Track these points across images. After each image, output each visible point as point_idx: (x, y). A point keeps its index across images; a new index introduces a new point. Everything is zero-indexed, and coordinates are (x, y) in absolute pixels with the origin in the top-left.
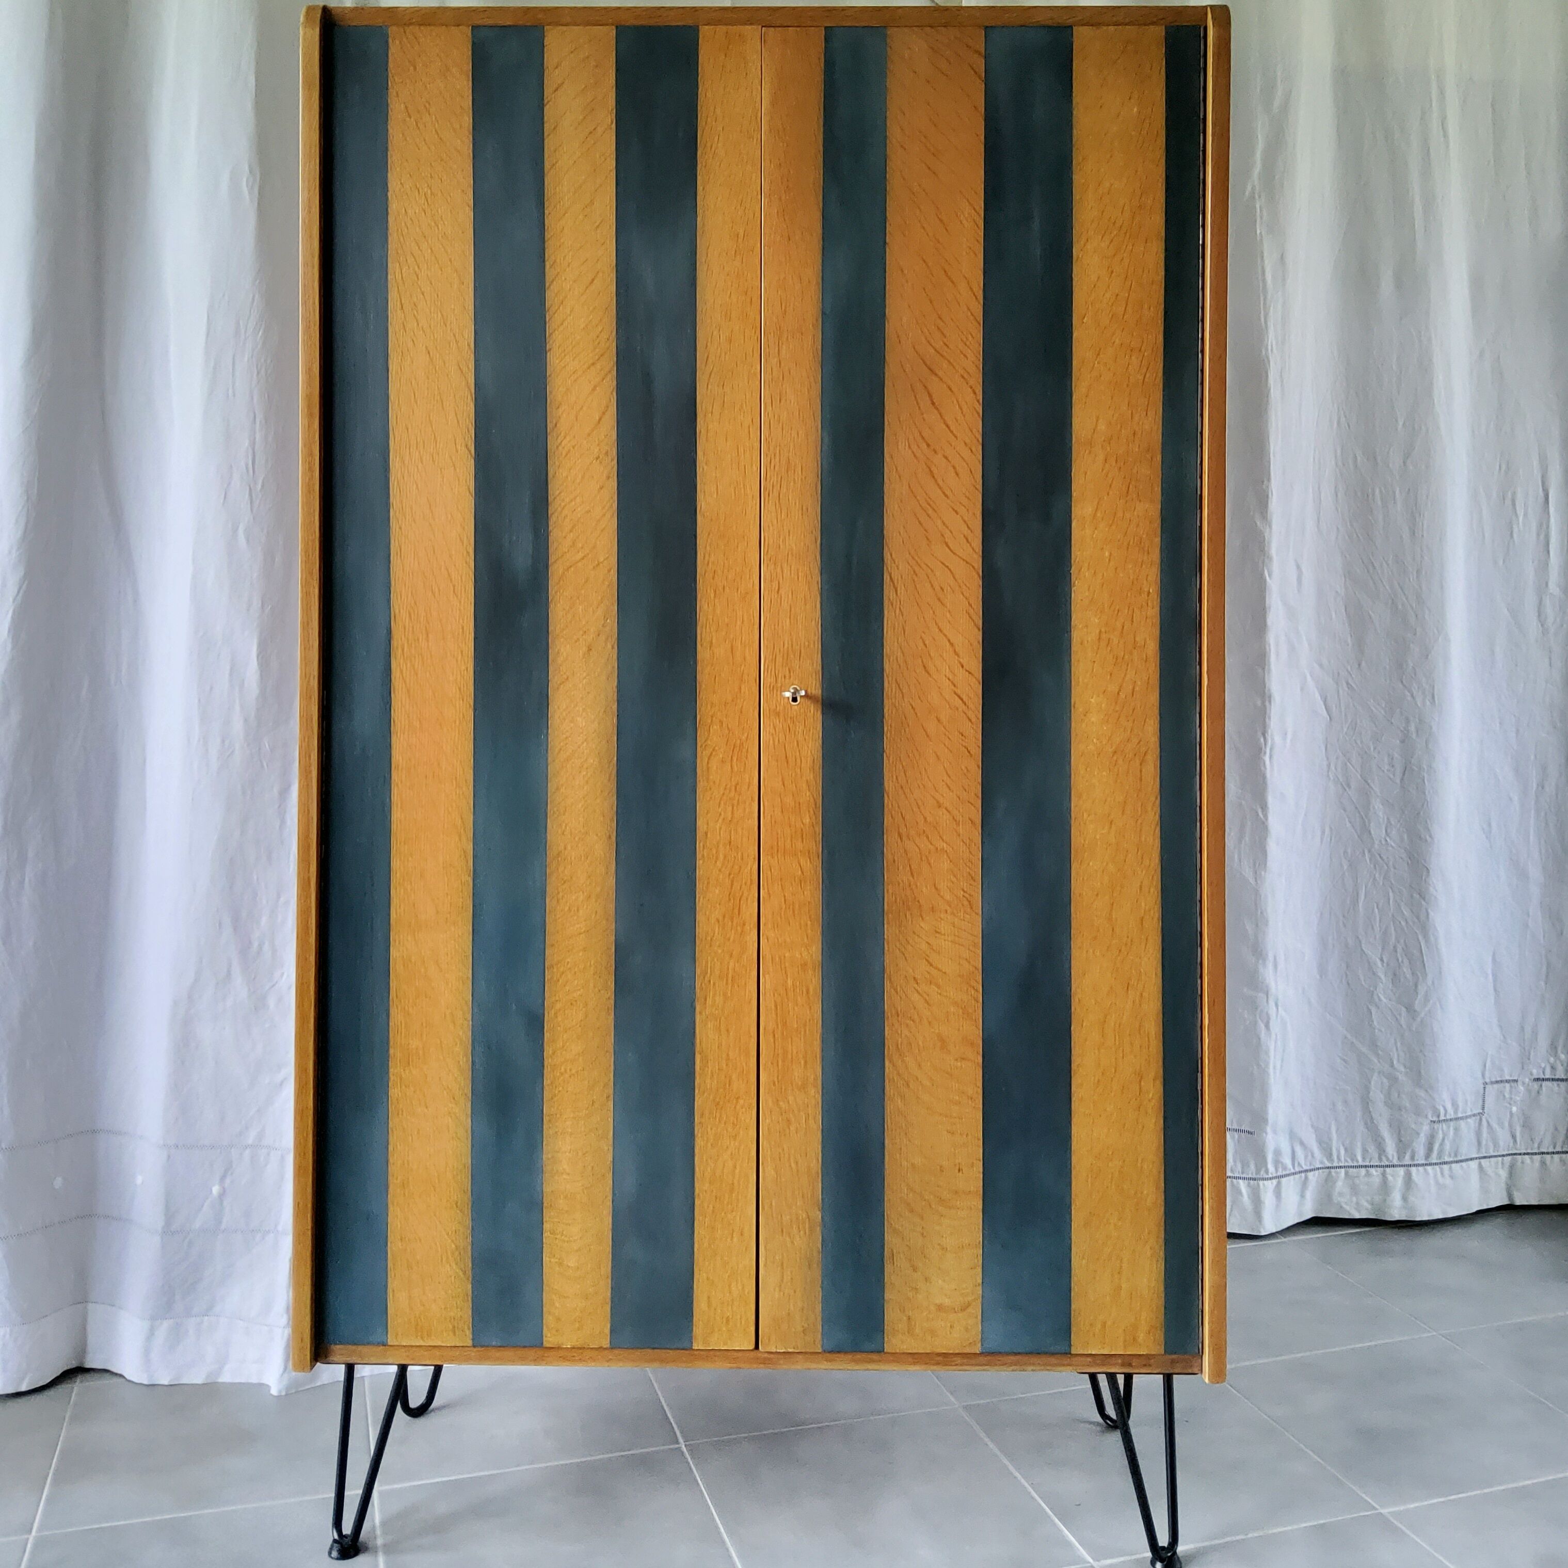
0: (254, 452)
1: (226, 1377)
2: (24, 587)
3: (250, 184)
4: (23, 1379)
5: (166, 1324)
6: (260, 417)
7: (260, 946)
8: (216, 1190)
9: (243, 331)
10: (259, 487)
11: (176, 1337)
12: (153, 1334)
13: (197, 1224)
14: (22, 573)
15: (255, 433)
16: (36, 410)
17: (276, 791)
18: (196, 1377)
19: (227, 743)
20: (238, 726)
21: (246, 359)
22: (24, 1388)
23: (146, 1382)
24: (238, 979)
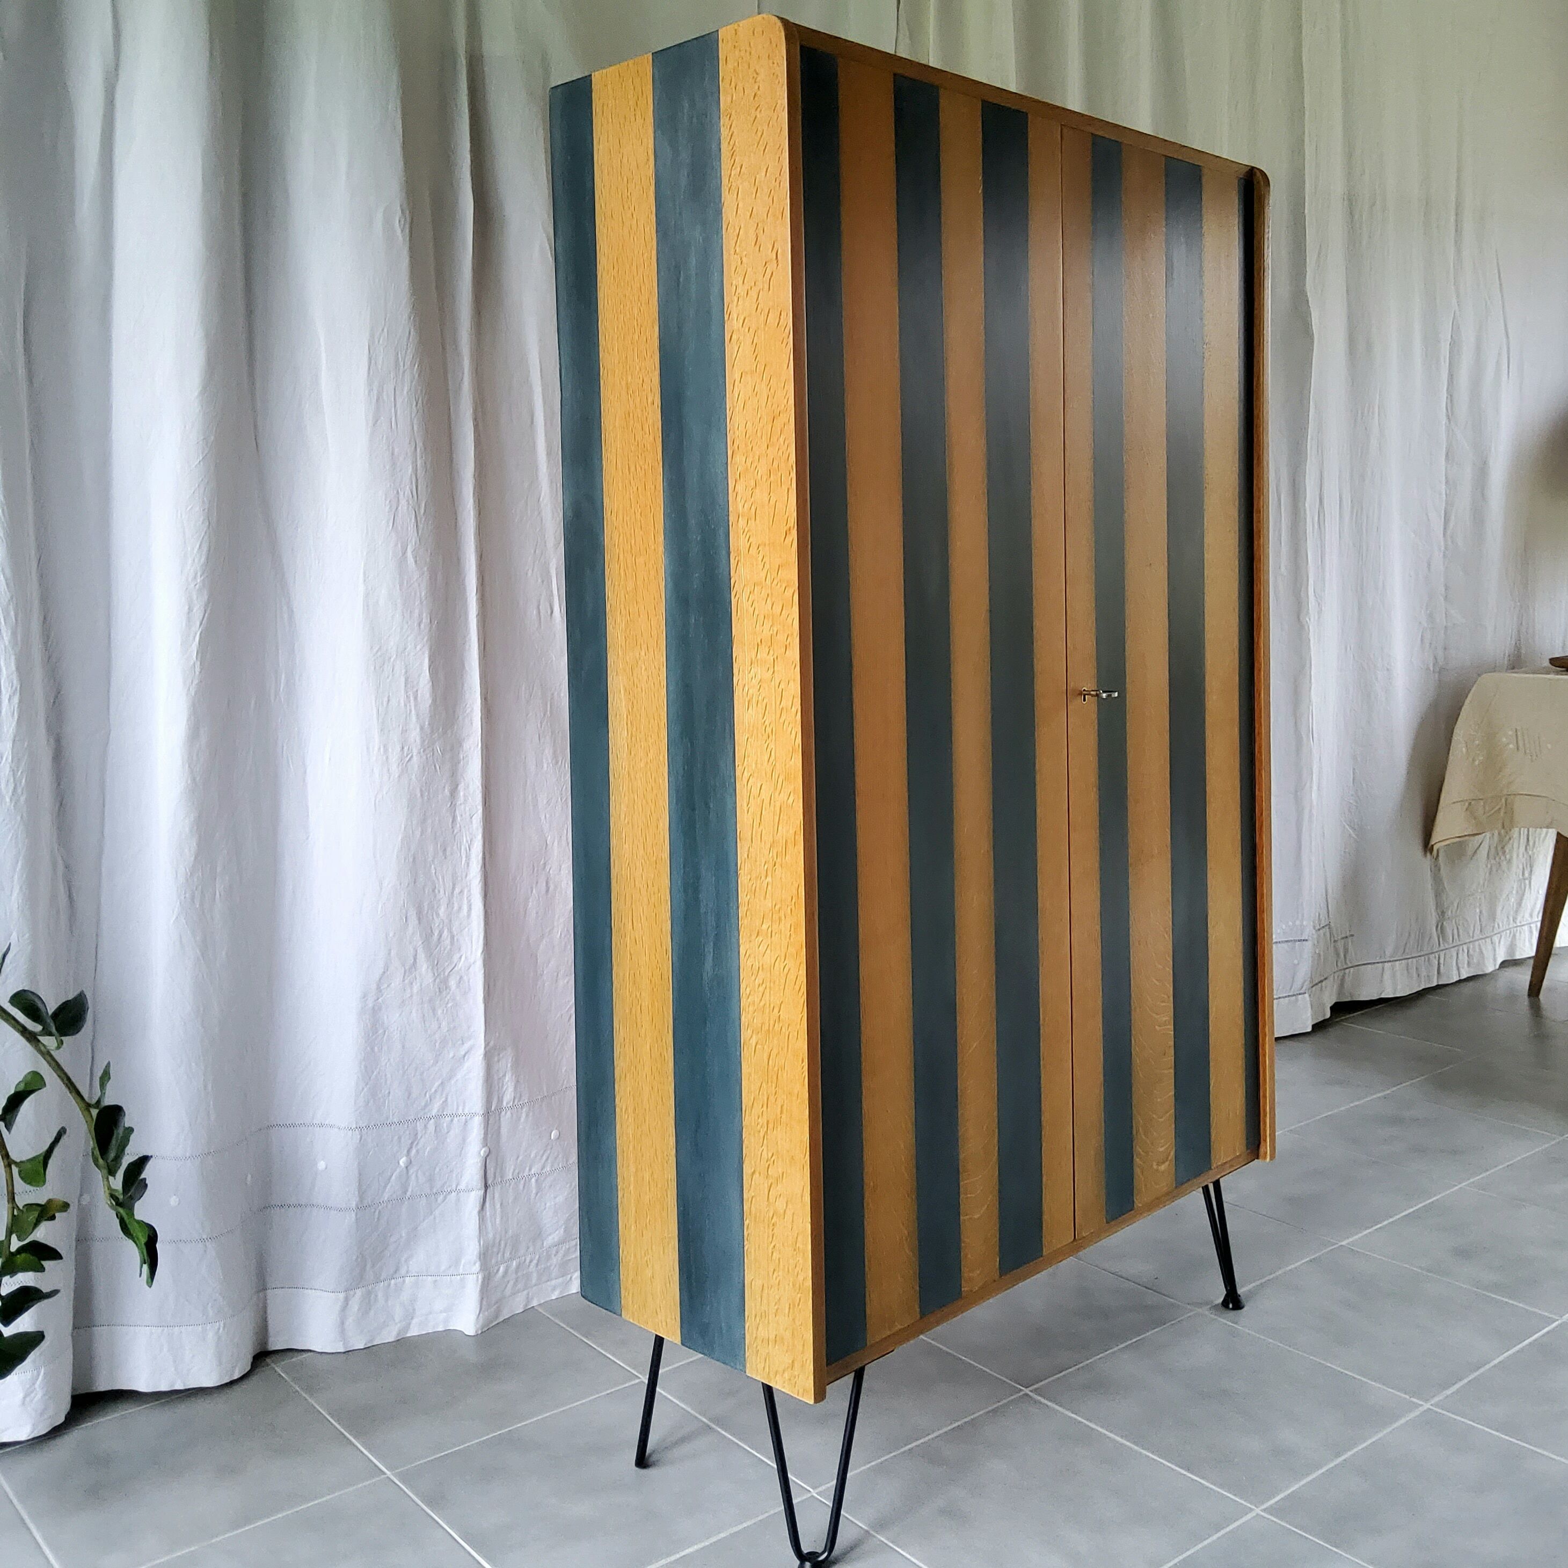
0: (417, 480)
1: (414, 1332)
2: (208, 612)
3: (403, 223)
4: (234, 1367)
5: (359, 1292)
6: (420, 445)
7: (440, 936)
8: (403, 1161)
9: (402, 364)
10: (422, 511)
11: (368, 1302)
12: (347, 1304)
13: (386, 1196)
14: (206, 597)
15: (416, 461)
16: (212, 438)
17: (447, 792)
18: (389, 1336)
19: (406, 749)
20: (415, 735)
21: (405, 392)
22: (236, 1377)
23: (342, 1350)
24: (423, 966)
